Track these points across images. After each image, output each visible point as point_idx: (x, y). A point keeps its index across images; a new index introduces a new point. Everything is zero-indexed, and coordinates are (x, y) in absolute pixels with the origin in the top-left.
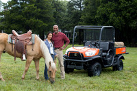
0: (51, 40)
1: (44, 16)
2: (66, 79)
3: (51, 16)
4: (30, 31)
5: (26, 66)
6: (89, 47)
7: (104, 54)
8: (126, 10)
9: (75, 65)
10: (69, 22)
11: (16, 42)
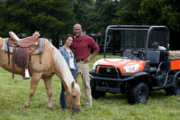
0: (71, 47)
1: (59, 10)
2: (94, 108)
3: (70, 11)
4: (37, 33)
5: (31, 88)
6: (129, 58)
7: (152, 69)
9: (107, 86)
10: (98, 20)
11: (14, 51)
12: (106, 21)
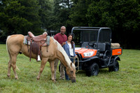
5: (41, 67)
8: (120, 9)
10: (56, 21)
12: (62, 22)
